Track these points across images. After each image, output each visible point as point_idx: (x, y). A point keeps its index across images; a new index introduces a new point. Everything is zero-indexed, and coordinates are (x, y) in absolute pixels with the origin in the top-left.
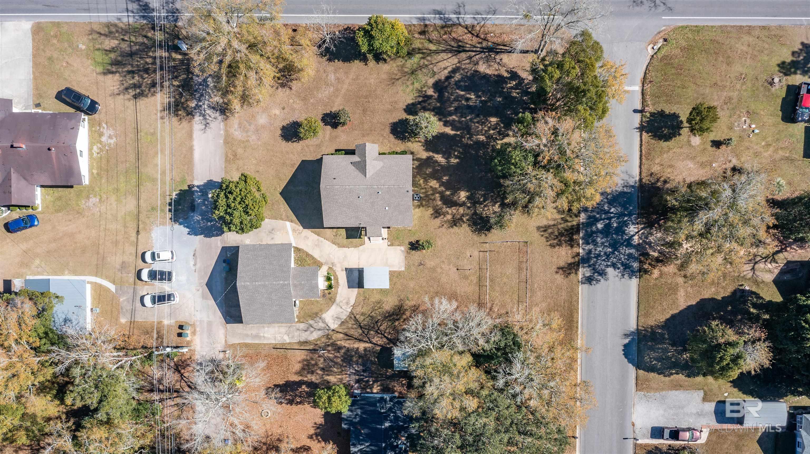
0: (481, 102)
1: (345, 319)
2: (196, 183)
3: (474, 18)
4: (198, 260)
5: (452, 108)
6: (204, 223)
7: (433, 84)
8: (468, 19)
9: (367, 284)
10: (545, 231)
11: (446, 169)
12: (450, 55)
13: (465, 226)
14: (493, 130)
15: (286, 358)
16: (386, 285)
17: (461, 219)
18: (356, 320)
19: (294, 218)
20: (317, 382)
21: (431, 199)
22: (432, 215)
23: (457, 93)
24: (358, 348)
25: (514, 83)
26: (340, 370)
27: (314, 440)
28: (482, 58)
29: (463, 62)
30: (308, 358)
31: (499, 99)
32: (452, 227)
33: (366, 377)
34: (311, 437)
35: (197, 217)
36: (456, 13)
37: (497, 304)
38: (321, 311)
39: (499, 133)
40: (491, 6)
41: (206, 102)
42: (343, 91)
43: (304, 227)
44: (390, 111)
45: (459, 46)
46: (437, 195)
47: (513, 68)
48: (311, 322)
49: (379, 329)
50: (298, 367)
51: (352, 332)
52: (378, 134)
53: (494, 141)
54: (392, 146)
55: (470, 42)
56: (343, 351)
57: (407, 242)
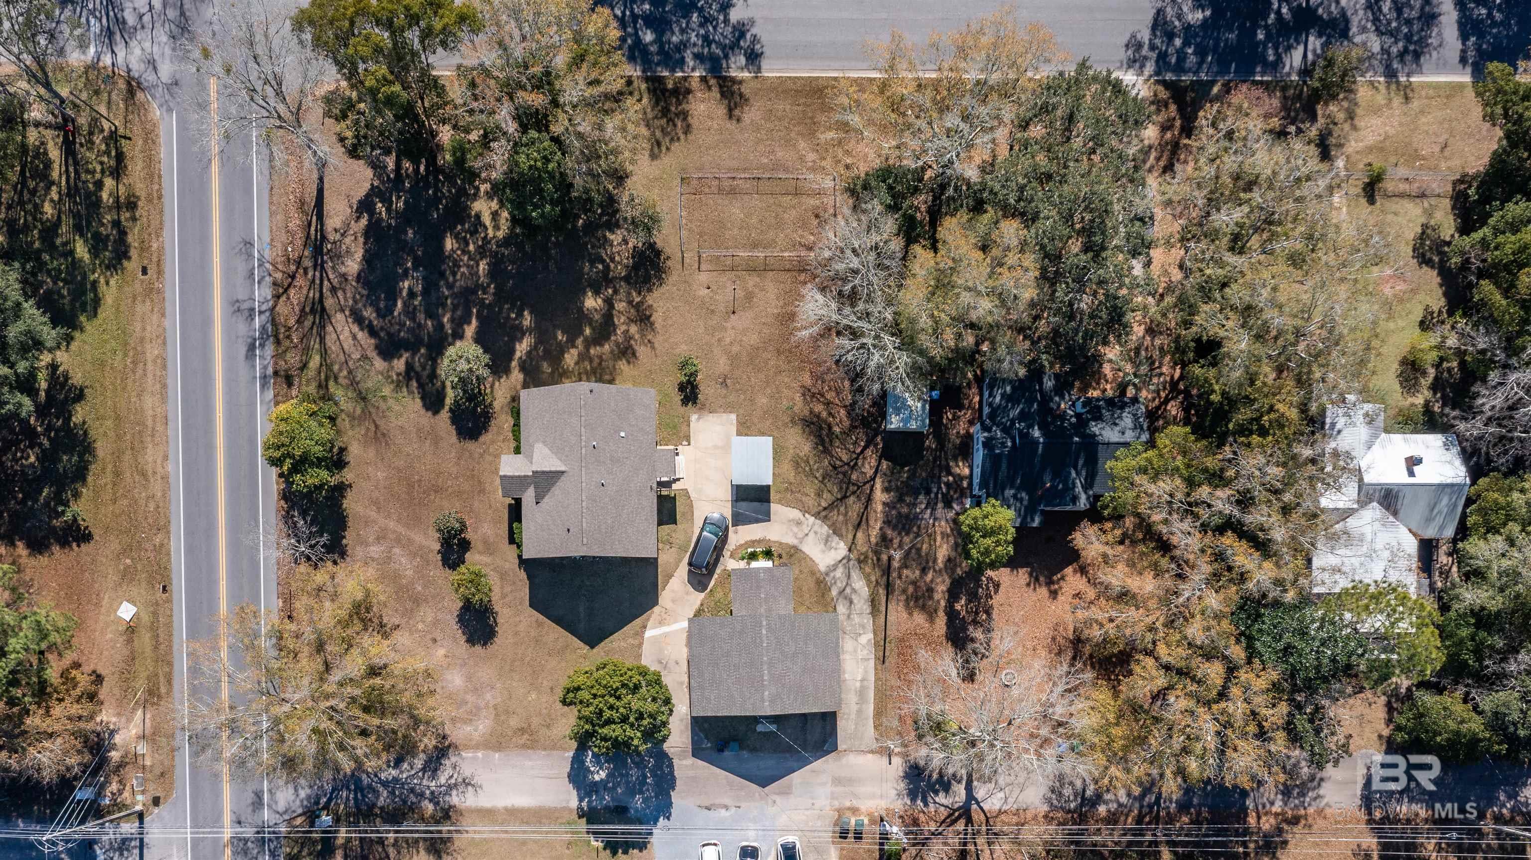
0: (415, 268)
1: (829, 527)
2: (574, 803)
3: (259, 282)
4: (717, 801)
5: (429, 323)
6: (648, 790)
7: (385, 359)
8: (262, 293)
9: (765, 478)
10: (659, 144)
11: (543, 336)
12: (329, 329)
13: (650, 300)
14: (467, 244)
15: (902, 640)
16: (766, 443)
17: (637, 307)
18: (830, 507)
19: (638, 622)
20: (948, 581)
21: (600, 364)
22: (629, 363)
23: (400, 314)
24: (884, 504)
25: (380, 205)
26: (926, 539)
27: (1061, 588)
28: (333, 268)
29: (342, 303)
30: (903, 597)
31: (410, 233)
32: (652, 324)
33: (940, 488)
34: (1054, 594)
35: (638, 801)
36: (251, 317)
37: (802, 236)
38: (813, 573)
39: (474, 232)
40: (237, 250)
41: (425, 782)
42: (401, 529)
43: (656, 603)
44: (436, 441)
45: (313, 311)
46: (592, 351)
47: (351, 207)
48: (834, 592)
49: (848, 464)
50: (919, 618)
51: (853, 515)
52: (479, 463)
53: (489, 242)
54: (502, 437)
55: (305, 292)
56: (889, 532)
57: (682, 410)
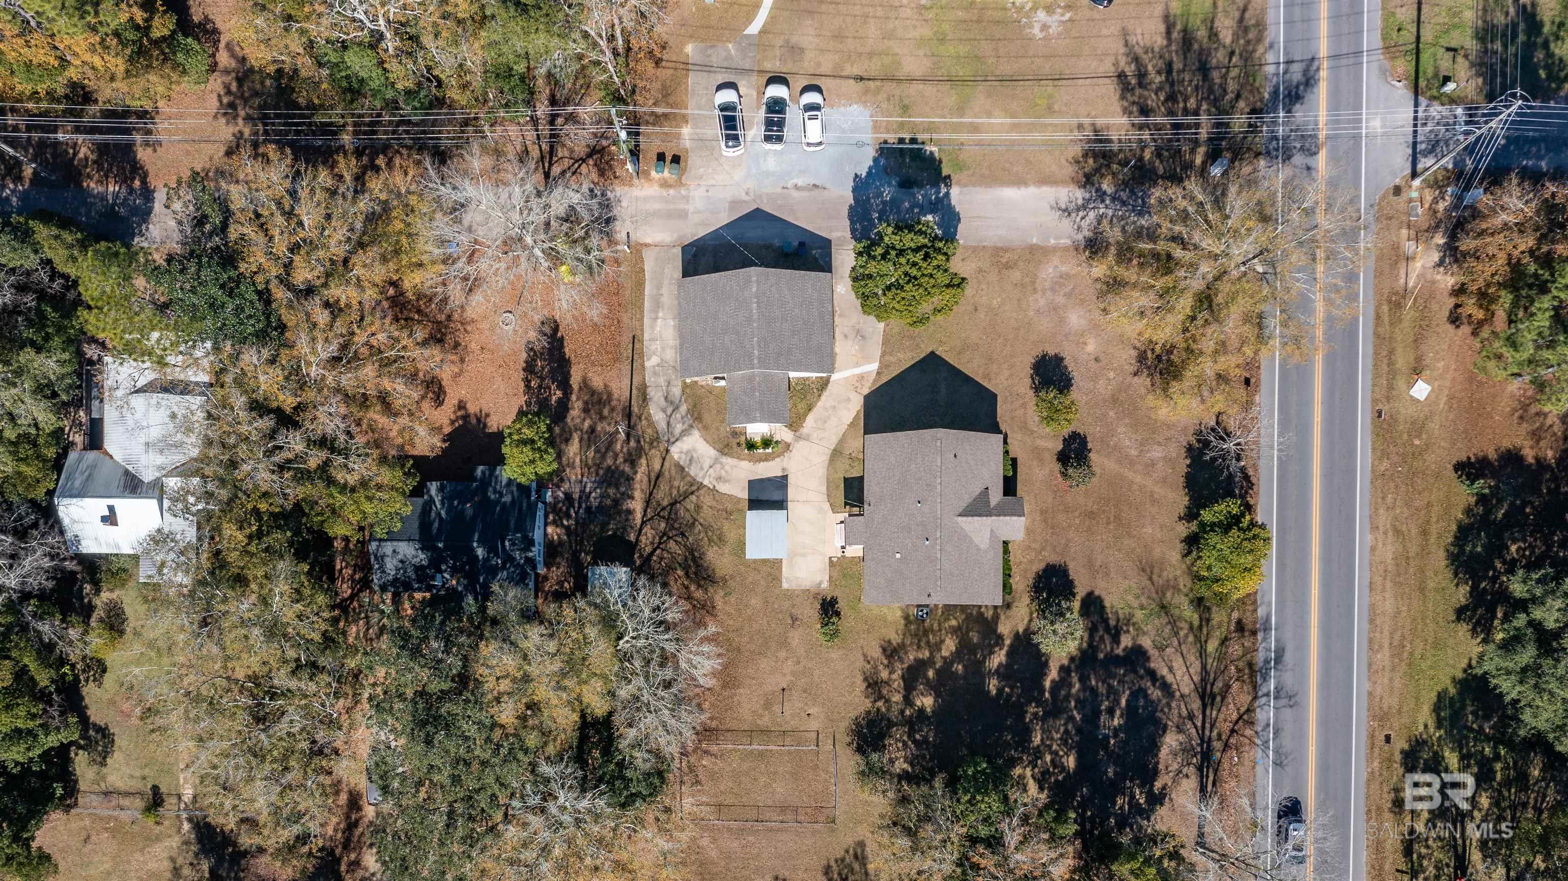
0: (1107, 738)
1: (688, 474)
2: (955, 192)
3: (1268, 725)
4: (805, 194)
5: (1093, 683)
6: (877, 205)
7: (1140, 646)
8: (1266, 713)
9: (754, 518)
10: (856, 856)
11: (977, 671)
12: (1196, 678)
13: (868, 704)
14: (1052, 761)
15: (616, 360)
16: (752, 553)
17: (880, 697)
18: (686, 495)
19: (885, 379)
20: (569, 420)
21: (919, 641)
22: (889, 642)
23: (1124, 692)
24: (632, 498)
25: (1142, 801)
26: (590, 462)
27: (454, 412)
28: (1191, 739)
29: (1182, 704)
30: (614, 403)
31: (1111, 772)
32: (866, 679)
33: (576, 513)
34: (461, 406)
35: (887, 193)
36: (1278, 690)
37: (716, 764)
38: (706, 428)
39: (1045, 773)
40: (1290, 759)
41: (1110, 212)
42: (1129, 474)
43: (867, 398)
44: (1090, 564)
45: (1213, 697)
46: (927, 654)
47: (1171, 799)
48: (684, 408)
49: (669, 538)
50: (597, 382)
51: (663, 486)
52: (1046, 541)
53: (1030, 762)
54: (1022, 567)
55: (1221, 716)
56: (627, 469)
57: (836, 593)
